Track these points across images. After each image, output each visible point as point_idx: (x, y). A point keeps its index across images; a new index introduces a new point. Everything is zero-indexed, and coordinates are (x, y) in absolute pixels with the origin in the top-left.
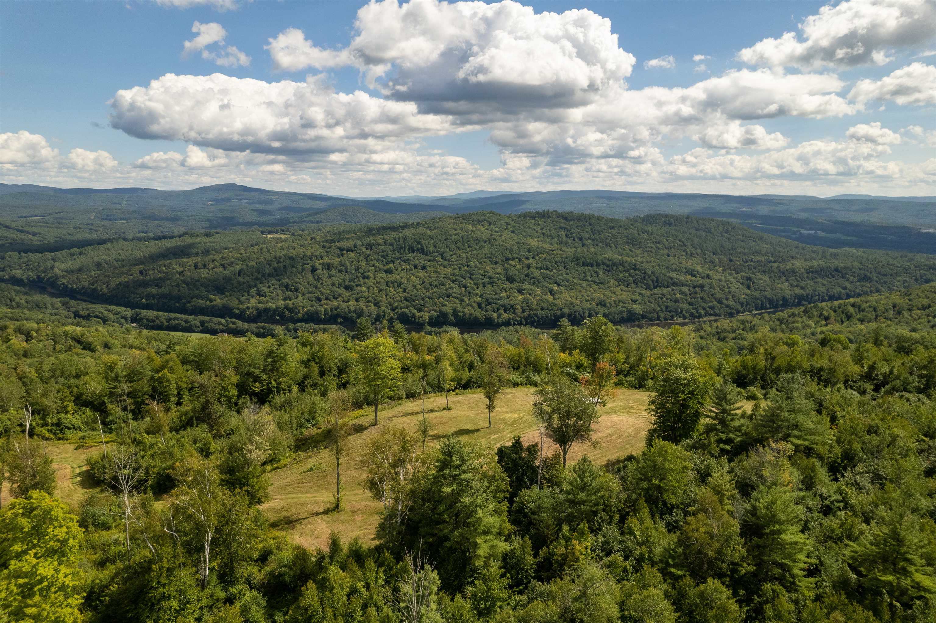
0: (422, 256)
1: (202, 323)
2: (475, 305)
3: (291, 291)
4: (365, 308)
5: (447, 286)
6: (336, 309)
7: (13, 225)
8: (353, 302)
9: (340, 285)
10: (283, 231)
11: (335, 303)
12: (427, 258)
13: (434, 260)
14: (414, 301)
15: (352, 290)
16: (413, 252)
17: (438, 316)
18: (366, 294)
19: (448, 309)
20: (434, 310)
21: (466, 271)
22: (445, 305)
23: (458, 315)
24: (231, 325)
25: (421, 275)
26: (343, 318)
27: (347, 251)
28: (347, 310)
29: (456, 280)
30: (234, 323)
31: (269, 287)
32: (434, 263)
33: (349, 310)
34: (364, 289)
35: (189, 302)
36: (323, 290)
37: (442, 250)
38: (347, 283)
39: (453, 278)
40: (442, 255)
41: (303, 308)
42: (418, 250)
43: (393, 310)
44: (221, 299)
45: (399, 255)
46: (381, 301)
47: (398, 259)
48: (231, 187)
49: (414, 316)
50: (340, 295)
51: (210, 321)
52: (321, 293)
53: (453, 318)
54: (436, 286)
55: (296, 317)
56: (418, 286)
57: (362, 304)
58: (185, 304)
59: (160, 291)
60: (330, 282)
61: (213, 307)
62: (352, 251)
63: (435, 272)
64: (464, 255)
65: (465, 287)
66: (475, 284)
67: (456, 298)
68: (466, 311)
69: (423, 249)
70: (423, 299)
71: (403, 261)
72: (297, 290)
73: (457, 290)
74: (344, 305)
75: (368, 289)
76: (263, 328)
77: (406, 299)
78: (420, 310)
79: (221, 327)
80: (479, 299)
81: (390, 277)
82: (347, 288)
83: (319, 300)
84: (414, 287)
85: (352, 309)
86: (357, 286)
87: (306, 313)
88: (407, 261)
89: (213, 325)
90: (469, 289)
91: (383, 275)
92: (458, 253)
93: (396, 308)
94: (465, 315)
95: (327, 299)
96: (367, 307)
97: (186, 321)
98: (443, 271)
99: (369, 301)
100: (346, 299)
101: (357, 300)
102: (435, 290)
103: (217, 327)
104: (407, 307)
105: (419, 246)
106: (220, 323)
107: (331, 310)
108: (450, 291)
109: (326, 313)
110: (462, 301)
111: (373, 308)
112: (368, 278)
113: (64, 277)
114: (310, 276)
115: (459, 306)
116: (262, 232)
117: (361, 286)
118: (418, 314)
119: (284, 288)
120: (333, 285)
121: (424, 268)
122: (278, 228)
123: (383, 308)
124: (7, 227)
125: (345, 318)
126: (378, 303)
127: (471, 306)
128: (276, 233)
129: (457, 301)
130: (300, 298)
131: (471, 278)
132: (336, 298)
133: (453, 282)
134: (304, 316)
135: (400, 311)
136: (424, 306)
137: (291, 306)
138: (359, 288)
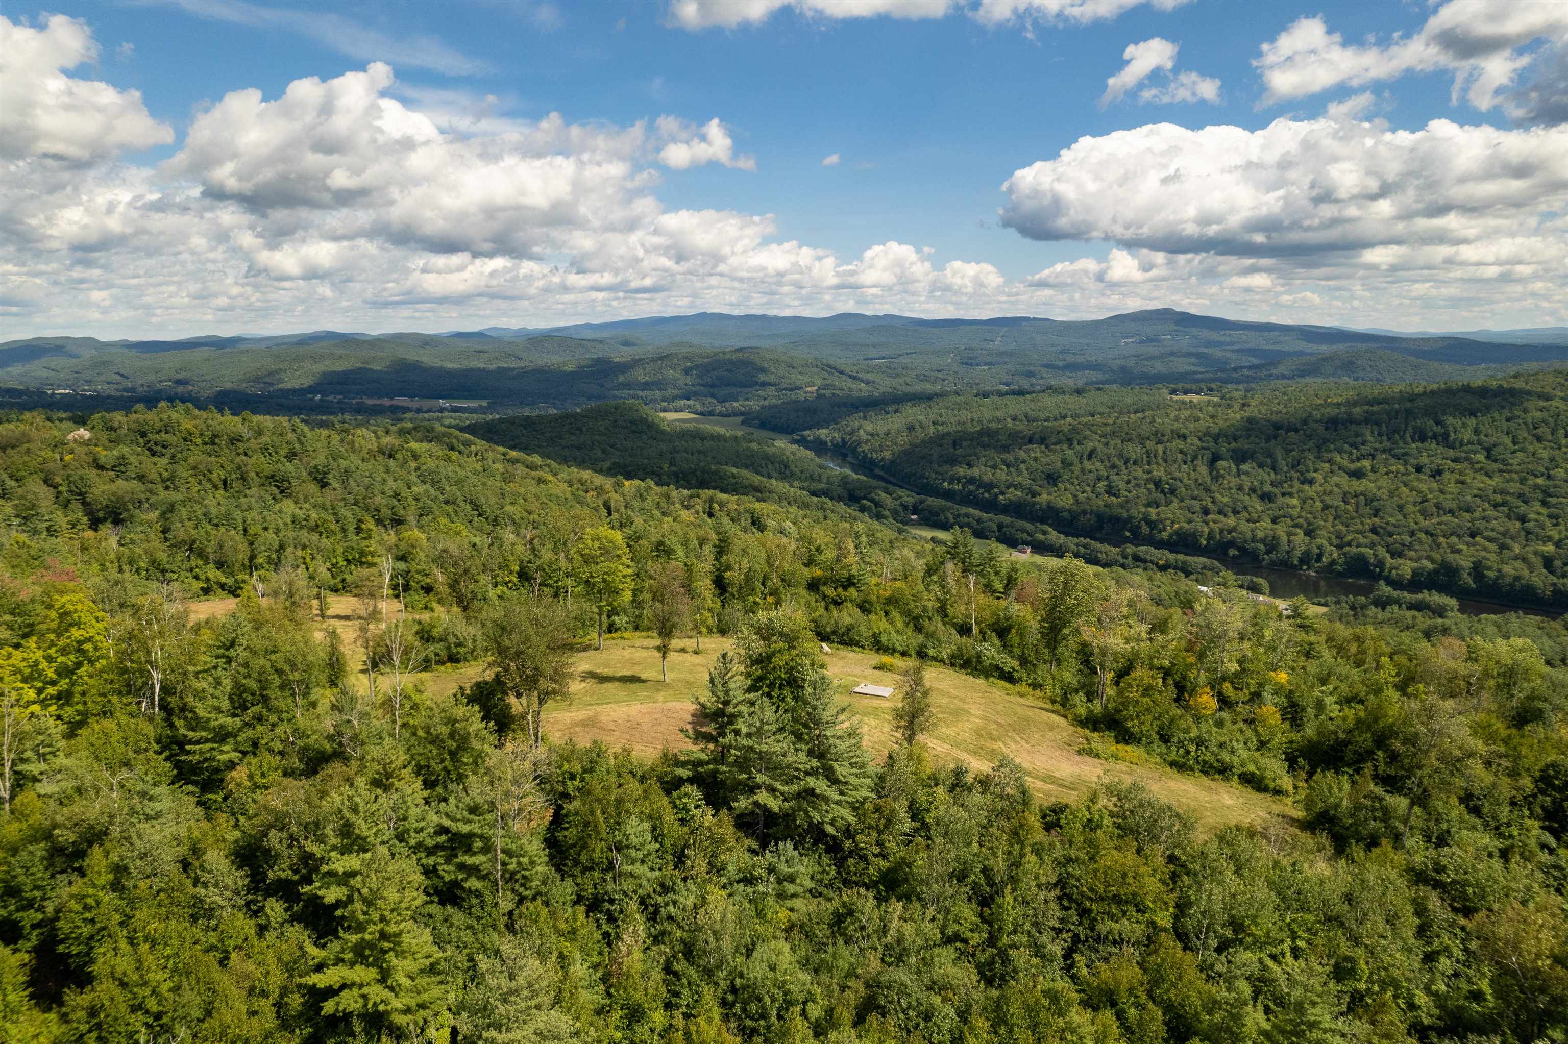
0: (1440, 449)
1: (1000, 526)
2: (1538, 562)
3: (1163, 492)
4: (1285, 538)
5: (1477, 514)
6: (1230, 532)
7: (848, 371)
8: (1266, 524)
9: (1253, 490)
10: (1211, 390)
11: (1231, 521)
12: (1451, 453)
13: (1467, 459)
14: (1390, 535)
15: (1270, 501)
16: (1423, 439)
17: (1436, 572)
18: (1295, 513)
19: (1465, 562)
20: (1428, 558)
21: (1536, 487)
22: (1459, 551)
23: (1484, 576)
24: (1040, 536)
25: (1424, 487)
26: (1239, 549)
27: (1288, 431)
28: (1249, 535)
29: (1504, 504)
30: (1045, 533)
31: (1128, 482)
32: (1466, 465)
33: (1254, 536)
34: (1295, 501)
35: (1003, 493)
36: (1217, 495)
37: (1492, 440)
38: (1267, 488)
39: (1499, 498)
40: (1488, 451)
41: (1173, 523)
42: (1435, 437)
43: (1339, 547)
44: (1049, 494)
45: (1387, 444)
46: (1319, 528)
47: (1384, 451)
48: (1165, 315)
49: (1381, 564)
50: (1245, 508)
51: (1011, 525)
52: (1213, 502)
53: (1470, 581)
54: (1451, 512)
55: (1158, 537)
56: (1410, 508)
57: (1281, 530)
58: (996, 495)
59: (969, 472)
60: (1234, 481)
61: (1034, 504)
62: (1296, 430)
63: (1458, 482)
64: (1544, 454)
65: (1523, 519)
66: (1550, 516)
67: (1490, 540)
68: (1508, 569)
69: (1446, 436)
70: (1412, 534)
71: (1396, 457)
72: (1173, 491)
73: (1499, 523)
74: (1245, 527)
75: (1304, 502)
76: (1085, 546)
77: (1374, 530)
78: (1394, 554)
79: (1025, 536)
80: (1550, 548)
81: (1358, 485)
82: (1266, 497)
83: (1206, 512)
84: (1400, 508)
85: (1260, 534)
86: (1284, 495)
87: (1177, 533)
88: (1402, 457)
89: (1013, 531)
90: (1530, 525)
91: (1342, 479)
92: (1531, 448)
93: (1349, 544)
94: (1501, 574)
95: (1220, 512)
96: (1289, 534)
97: (979, 521)
98: (1479, 482)
99: (1296, 526)
100: (1255, 516)
101: (1274, 521)
102: (1448, 518)
103: (1019, 535)
104: (1372, 545)
105: (1438, 429)
106: (1024, 530)
107: (1221, 531)
108: (1481, 525)
109: (1210, 537)
110: (1503, 547)
111: (1300, 538)
112: (1311, 482)
113: (867, 442)
114: (1203, 470)
115: (1493, 557)
116: (1173, 392)
117: (1291, 495)
118: (1389, 561)
119: (1152, 486)
120: (1240, 488)
121: (1437, 473)
122: (1203, 385)
123: (1319, 541)
124: (842, 372)
125: (1243, 550)
126: (1313, 531)
127: (1524, 560)
128: (1198, 394)
129: (1493, 547)
130: (1175, 504)
131: (1544, 503)
132: (1236, 512)
133: (1496, 506)
134: (1171, 536)
135: (1354, 550)
136: (1410, 547)
137: (1154, 517)
138: (1287, 500)
